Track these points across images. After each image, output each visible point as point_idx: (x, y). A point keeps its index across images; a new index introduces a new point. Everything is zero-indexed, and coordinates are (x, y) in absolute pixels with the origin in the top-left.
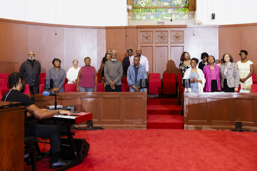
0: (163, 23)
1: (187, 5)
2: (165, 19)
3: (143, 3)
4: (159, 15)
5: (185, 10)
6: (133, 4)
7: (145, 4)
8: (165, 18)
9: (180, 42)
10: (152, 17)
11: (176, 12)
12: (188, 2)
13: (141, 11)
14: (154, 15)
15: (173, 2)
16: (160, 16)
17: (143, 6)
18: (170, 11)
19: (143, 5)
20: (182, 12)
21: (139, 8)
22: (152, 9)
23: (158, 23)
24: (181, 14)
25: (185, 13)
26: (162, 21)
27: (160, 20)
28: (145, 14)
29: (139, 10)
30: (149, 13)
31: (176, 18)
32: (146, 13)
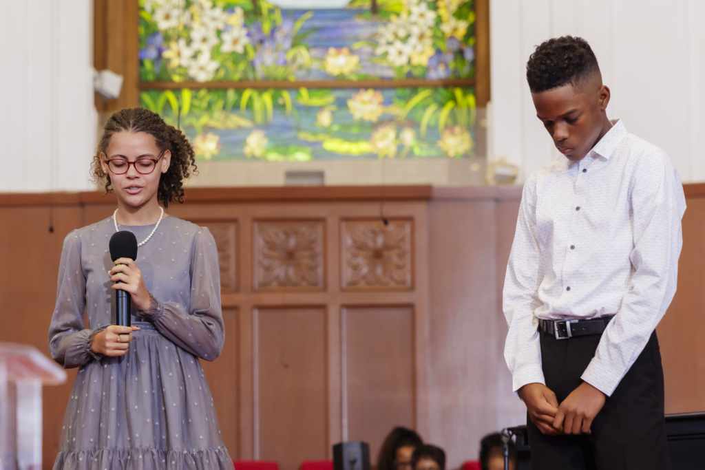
0: (321, 174)
1: (465, 71)
2: (332, 155)
3: (204, 58)
4: (298, 129)
5: (454, 99)
6: (141, 63)
7: (214, 65)
8: (333, 145)
9: (393, 284)
10: (256, 143)
11: (399, 110)
12: (469, 55)
13: (192, 106)
14: (266, 127)
15: (380, 51)
16: (303, 136)
17: (202, 77)
18: (365, 106)
19: (202, 68)
20: (435, 112)
21: (177, 90)
22: (255, 94)
23: (290, 174)
24: (429, 127)
25: (453, 115)
26: (317, 166)
27: (301, 157)
28: (213, 123)
29: (178, 98)
30: (236, 120)
31: (400, 147)
32: (217, 118)
